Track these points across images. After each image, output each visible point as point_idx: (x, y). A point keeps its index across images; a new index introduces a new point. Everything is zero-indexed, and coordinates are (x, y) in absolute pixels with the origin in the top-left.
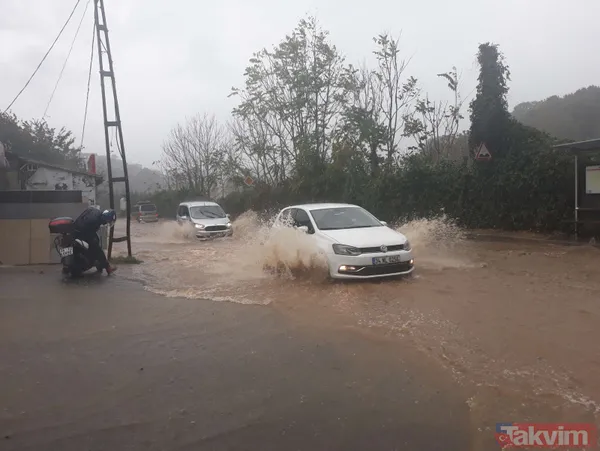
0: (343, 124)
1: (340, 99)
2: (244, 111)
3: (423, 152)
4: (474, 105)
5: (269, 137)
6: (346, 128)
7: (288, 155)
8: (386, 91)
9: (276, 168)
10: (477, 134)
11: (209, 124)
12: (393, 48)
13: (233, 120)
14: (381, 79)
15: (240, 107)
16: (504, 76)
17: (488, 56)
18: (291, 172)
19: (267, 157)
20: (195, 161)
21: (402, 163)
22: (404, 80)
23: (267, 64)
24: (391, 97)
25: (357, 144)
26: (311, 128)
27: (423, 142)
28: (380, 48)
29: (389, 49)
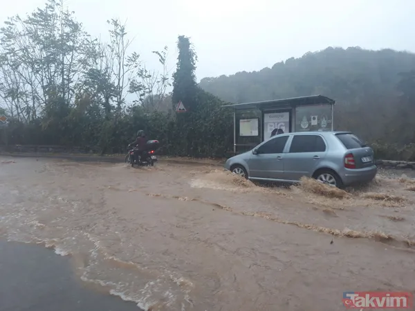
0: (84, 79)
1: (84, 62)
3: (143, 105)
4: (175, 76)
5: (21, 84)
6: (85, 83)
7: (38, 99)
8: (116, 61)
9: (28, 109)
10: (177, 96)
12: (122, 30)
16: (194, 58)
17: (184, 43)
18: (41, 113)
19: (20, 100)
21: (128, 111)
24: (120, 64)
25: (94, 95)
26: (59, 81)
27: (142, 97)
28: (113, 27)
29: (120, 32)
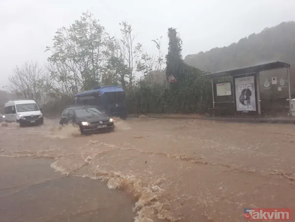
0: (107, 64)
1: (106, 53)
2: (54, 59)
3: (146, 78)
4: (167, 57)
5: (68, 72)
6: (108, 67)
7: (79, 81)
8: (127, 50)
9: (73, 87)
10: (169, 71)
11: (34, 66)
12: (129, 28)
13: (48, 63)
14: (124, 44)
15: (52, 56)
16: (180, 43)
17: (172, 33)
18: (81, 89)
19: (68, 82)
20: (28, 86)
21: (136, 84)
22: (135, 44)
23: (65, 34)
24: (129, 52)
25: (114, 75)
26: (91, 67)
27: (146, 74)
28: (123, 27)
29: (128, 30)
